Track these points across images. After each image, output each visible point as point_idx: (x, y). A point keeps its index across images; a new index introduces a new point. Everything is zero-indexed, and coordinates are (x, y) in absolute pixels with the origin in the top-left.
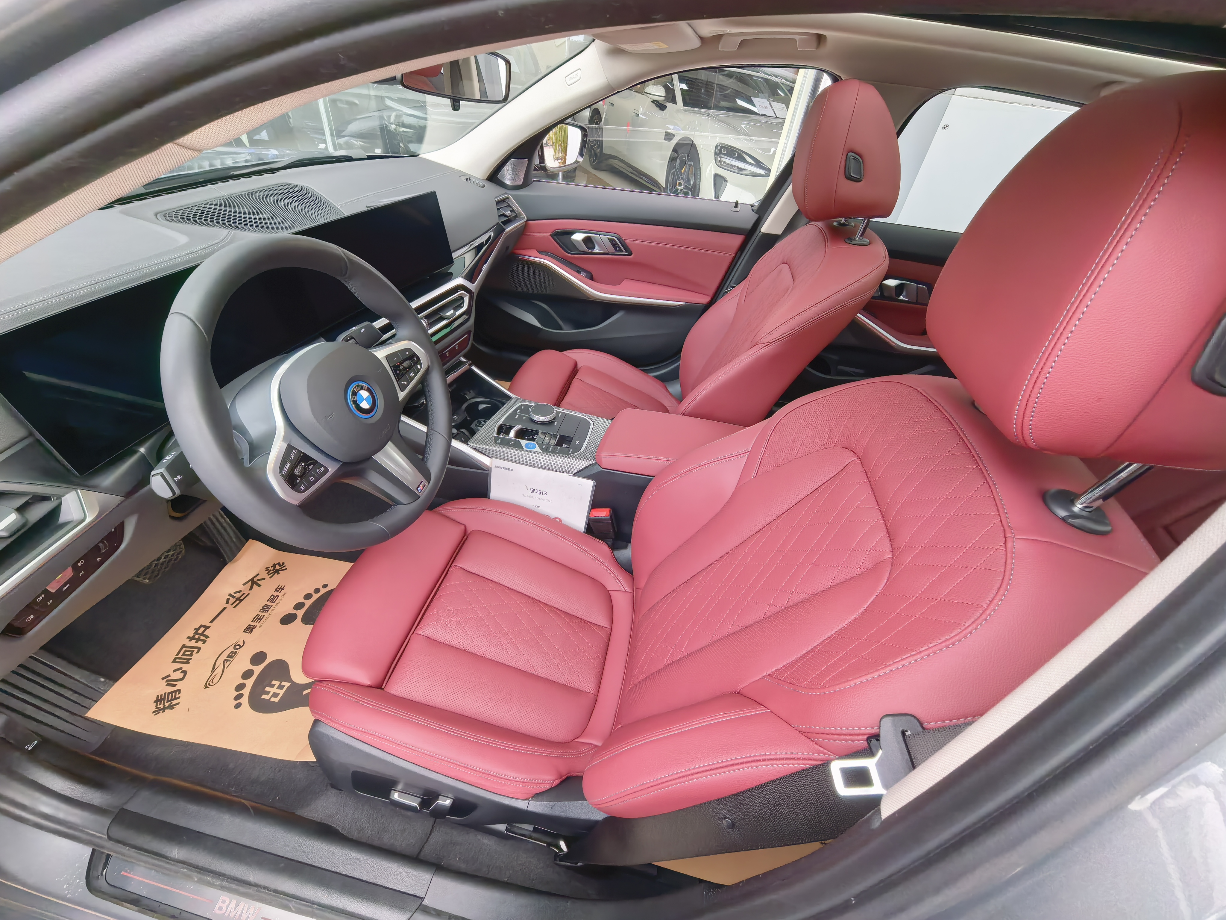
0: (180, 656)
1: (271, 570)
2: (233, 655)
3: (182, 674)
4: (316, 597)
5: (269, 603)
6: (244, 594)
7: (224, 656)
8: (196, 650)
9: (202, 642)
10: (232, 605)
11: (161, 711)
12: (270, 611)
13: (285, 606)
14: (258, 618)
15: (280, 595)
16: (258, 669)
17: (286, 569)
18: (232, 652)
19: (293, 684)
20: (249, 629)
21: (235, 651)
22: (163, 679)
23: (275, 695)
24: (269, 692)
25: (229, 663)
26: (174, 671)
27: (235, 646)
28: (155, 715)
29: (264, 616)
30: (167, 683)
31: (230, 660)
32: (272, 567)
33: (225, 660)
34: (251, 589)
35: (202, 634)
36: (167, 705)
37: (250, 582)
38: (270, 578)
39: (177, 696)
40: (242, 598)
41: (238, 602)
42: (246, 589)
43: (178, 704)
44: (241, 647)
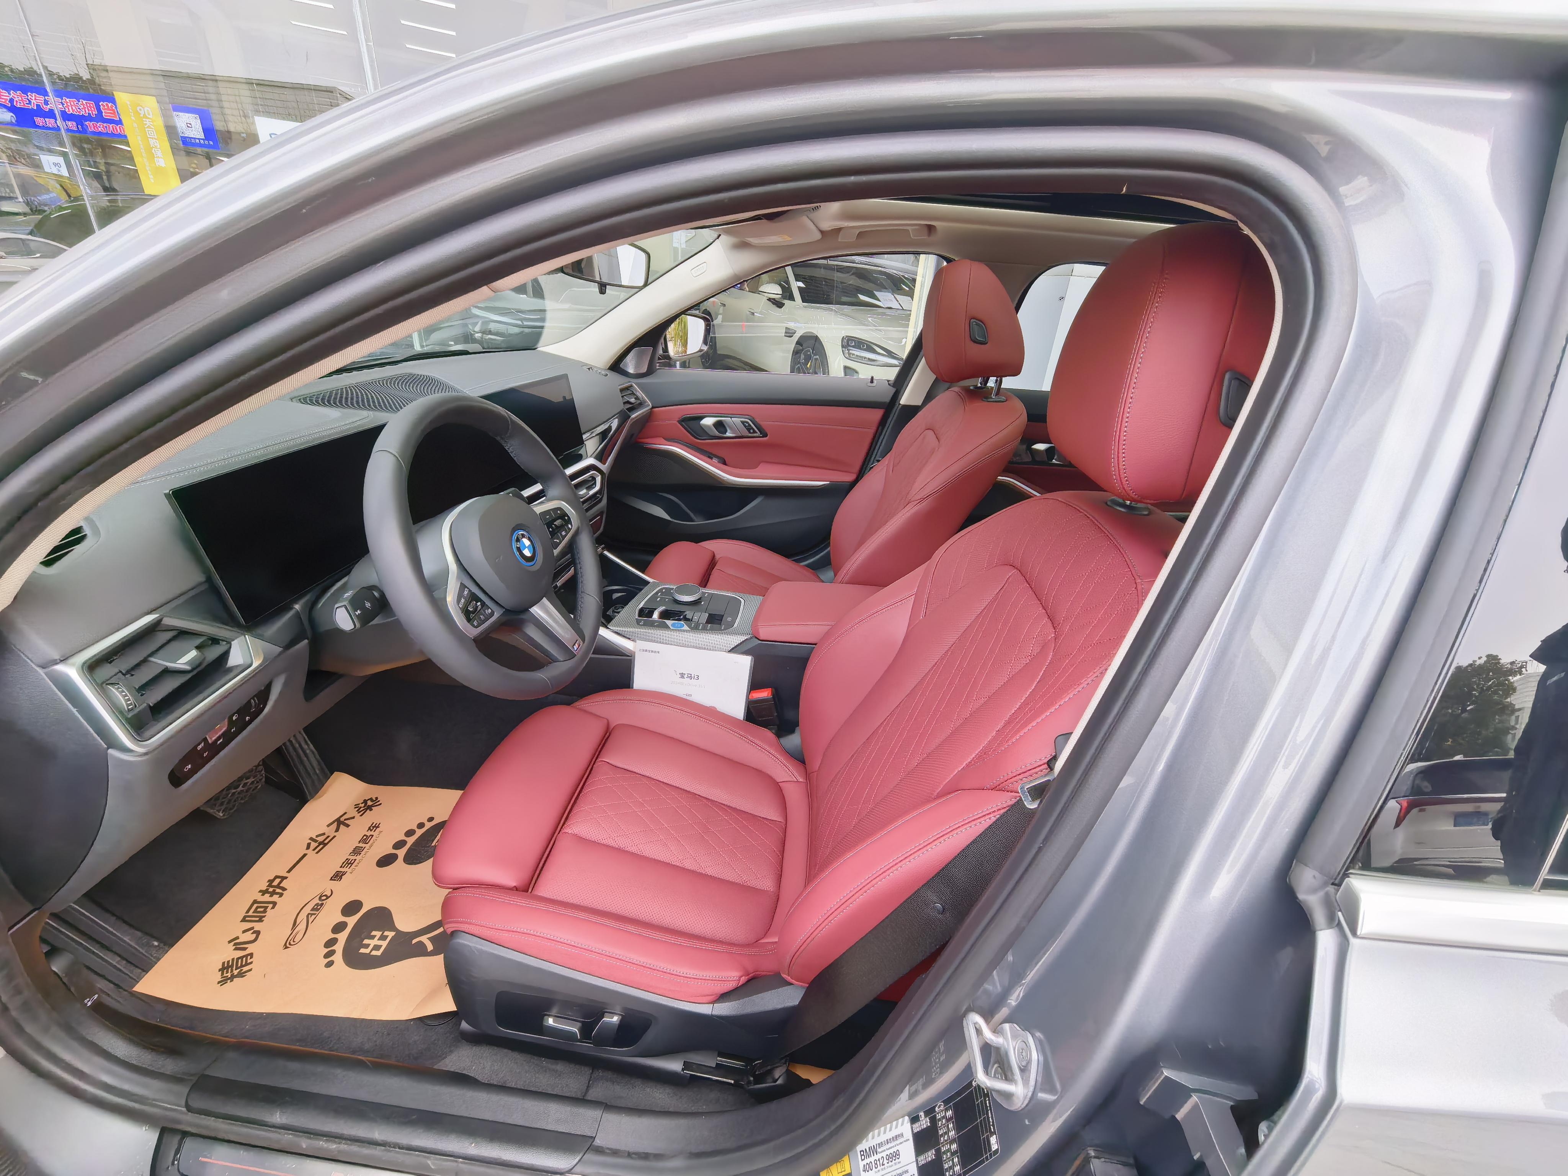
0: (250, 913)
1: (361, 807)
2: (319, 907)
3: (255, 935)
4: (419, 833)
5: (361, 845)
6: (328, 837)
7: (308, 909)
8: (271, 906)
9: (278, 896)
10: (314, 850)
11: (229, 981)
12: (363, 853)
13: (382, 846)
14: (348, 863)
15: (375, 834)
16: (352, 921)
17: (381, 804)
18: (317, 905)
19: (399, 933)
20: (338, 876)
21: (320, 902)
22: (230, 942)
23: (377, 947)
24: (369, 945)
25: (313, 917)
26: (244, 932)
27: (321, 897)
28: (221, 985)
29: (355, 860)
30: (234, 947)
31: (315, 914)
32: (362, 803)
33: (309, 914)
34: (337, 830)
35: (278, 886)
36: (236, 972)
37: (336, 823)
38: (361, 816)
39: (249, 961)
40: (326, 842)
41: (321, 846)
42: (330, 831)
43: (251, 970)
44: (328, 897)
